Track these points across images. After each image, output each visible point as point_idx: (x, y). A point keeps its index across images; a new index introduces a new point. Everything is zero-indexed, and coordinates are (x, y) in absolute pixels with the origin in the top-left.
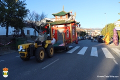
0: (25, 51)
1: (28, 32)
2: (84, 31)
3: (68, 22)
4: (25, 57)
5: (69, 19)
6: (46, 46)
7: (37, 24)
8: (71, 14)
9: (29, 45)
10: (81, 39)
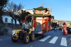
0: (17, 35)
1: (6, 20)
2: (55, 22)
3: (46, 16)
4: (17, 39)
5: (46, 13)
6: (30, 33)
7: (15, 13)
8: (48, 9)
9: (20, 31)
10: (53, 30)
